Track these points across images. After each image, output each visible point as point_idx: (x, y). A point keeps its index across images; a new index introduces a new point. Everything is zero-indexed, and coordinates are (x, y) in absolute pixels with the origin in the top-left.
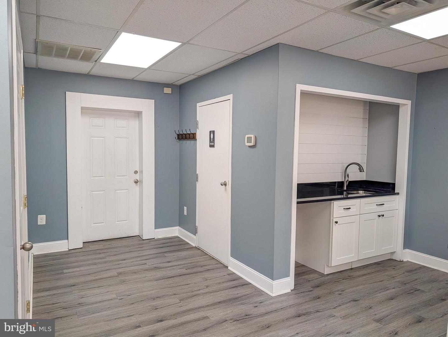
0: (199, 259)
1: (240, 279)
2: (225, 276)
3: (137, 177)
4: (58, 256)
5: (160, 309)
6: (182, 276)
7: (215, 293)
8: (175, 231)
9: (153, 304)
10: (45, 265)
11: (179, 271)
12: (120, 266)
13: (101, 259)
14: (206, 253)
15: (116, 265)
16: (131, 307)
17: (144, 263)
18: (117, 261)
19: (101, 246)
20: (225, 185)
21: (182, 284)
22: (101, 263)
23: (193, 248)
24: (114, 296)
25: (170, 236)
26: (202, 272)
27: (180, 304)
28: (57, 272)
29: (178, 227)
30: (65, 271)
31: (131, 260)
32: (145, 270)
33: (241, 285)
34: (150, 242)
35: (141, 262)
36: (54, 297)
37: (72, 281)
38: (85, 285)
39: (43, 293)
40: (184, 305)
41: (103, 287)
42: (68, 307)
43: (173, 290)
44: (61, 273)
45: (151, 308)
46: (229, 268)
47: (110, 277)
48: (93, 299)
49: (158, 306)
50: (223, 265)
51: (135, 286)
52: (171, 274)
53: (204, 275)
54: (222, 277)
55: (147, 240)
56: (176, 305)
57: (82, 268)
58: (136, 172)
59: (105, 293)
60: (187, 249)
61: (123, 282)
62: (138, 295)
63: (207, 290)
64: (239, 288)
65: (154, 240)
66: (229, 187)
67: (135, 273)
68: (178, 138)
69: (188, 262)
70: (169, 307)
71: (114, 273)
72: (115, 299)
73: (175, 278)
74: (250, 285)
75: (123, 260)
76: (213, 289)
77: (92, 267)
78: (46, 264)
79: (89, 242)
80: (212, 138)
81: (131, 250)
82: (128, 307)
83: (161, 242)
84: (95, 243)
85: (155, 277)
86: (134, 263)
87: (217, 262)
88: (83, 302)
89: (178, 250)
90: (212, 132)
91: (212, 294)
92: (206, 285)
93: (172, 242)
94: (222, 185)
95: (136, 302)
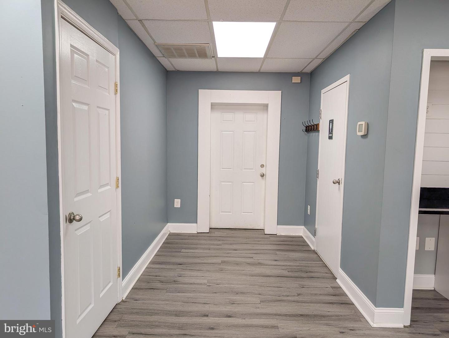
0: (310, 263)
1: (343, 295)
2: (328, 289)
3: (263, 170)
4: (186, 237)
5: (237, 305)
6: (279, 278)
7: (304, 304)
8: (299, 231)
9: (233, 298)
10: (172, 242)
11: (280, 272)
12: (229, 255)
13: (218, 245)
14: (321, 259)
15: (226, 253)
16: (212, 295)
17: (251, 257)
18: (229, 250)
19: (224, 233)
20: (339, 183)
21: (274, 286)
22: (214, 249)
23: (311, 251)
24: (206, 281)
25: (294, 235)
26: (304, 278)
27: (259, 305)
28: (177, 250)
29: (303, 227)
30: (183, 250)
31: (242, 252)
32: (248, 264)
33: (340, 303)
34: (270, 238)
35: (249, 255)
36: (160, 270)
37: (182, 260)
38: (189, 266)
39: (156, 265)
40: (261, 308)
41: (201, 271)
42: (164, 282)
43: (261, 289)
44: (179, 252)
45: (229, 301)
46: (337, 280)
47: (213, 264)
48: (187, 280)
49: (235, 301)
50: (332, 276)
51: (228, 277)
52: (270, 273)
53: (304, 282)
54: (324, 289)
55: (268, 235)
56: (253, 305)
57: (196, 251)
58: (262, 166)
59: (200, 277)
60: (304, 250)
61: (221, 270)
62: (226, 285)
63: (296, 298)
64: (335, 306)
65: (276, 236)
66: (342, 185)
67: (237, 264)
68: (306, 131)
69: (295, 264)
70: (246, 305)
71: (219, 260)
72: (205, 284)
73: (271, 278)
74: (352, 306)
75: (234, 250)
76: (303, 299)
77: (205, 251)
78: (174, 242)
79: (217, 228)
80: (331, 128)
81: (248, 242)
82: (209, 295)
83: (282, 239)
84: (221, 231)
85: (252, 272)
86: (242, 254)
87: (327, 271)
88: (178, 280)
89: (293, 250)
90: (331, 122)
91: (299, 304)
92: (299, 292)
93: (292, 241)
94: (334, 183)
95: (219, 292)
